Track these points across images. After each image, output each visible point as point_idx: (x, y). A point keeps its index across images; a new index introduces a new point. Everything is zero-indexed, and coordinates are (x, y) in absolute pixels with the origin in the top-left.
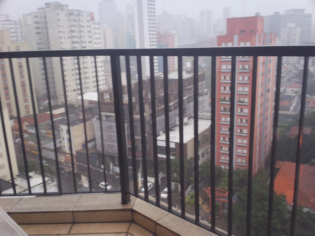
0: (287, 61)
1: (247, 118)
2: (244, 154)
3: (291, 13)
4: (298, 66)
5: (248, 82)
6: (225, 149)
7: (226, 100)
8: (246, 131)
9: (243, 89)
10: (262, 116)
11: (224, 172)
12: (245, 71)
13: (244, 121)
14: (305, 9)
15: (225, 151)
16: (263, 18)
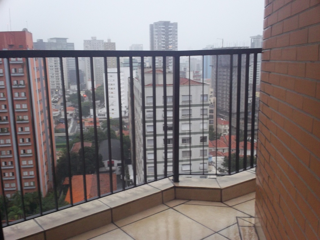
0: (57, 87)
1: (30, 137)
2: (31, 175)
3: (55, 41)
4: (69, 91)
5: (25, 98)
6: (9, 174)
7: (2, 120)
8: (29, 151)
9: (21, 106)
10: (45, 134)
11: (10, 201)
12: (20, 87)
13: (27, 140)
14: (67, 38)
15: (9, 177)
16: (31, 34)
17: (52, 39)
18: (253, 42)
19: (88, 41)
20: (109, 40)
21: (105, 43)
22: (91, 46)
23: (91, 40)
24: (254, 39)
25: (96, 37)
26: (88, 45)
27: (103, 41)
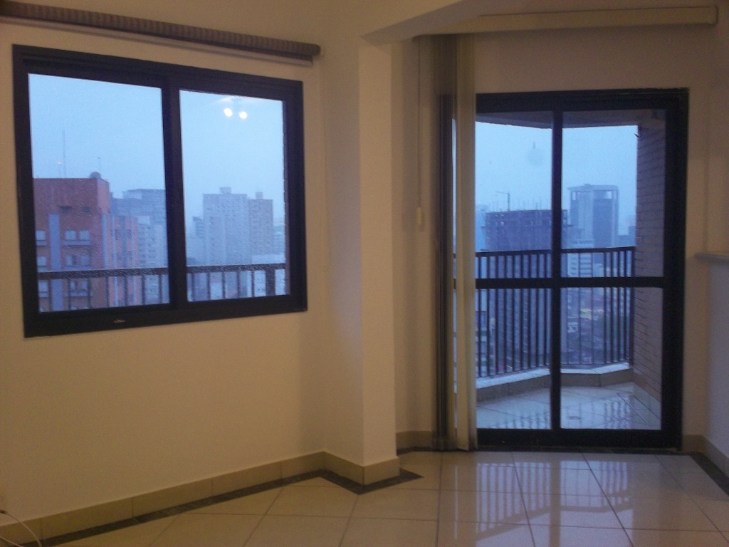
3: (139, 196)
16: (107, 184)
17: (131, 191)
18: (574, 199)
19: (212, 196)
20: (259, 194)
21: (250, 202)
22: (219, 207)
23: (219, 195)
24: (576, 192)
25: (229, 188)
26: (213, 206)
27: (244, 196)
